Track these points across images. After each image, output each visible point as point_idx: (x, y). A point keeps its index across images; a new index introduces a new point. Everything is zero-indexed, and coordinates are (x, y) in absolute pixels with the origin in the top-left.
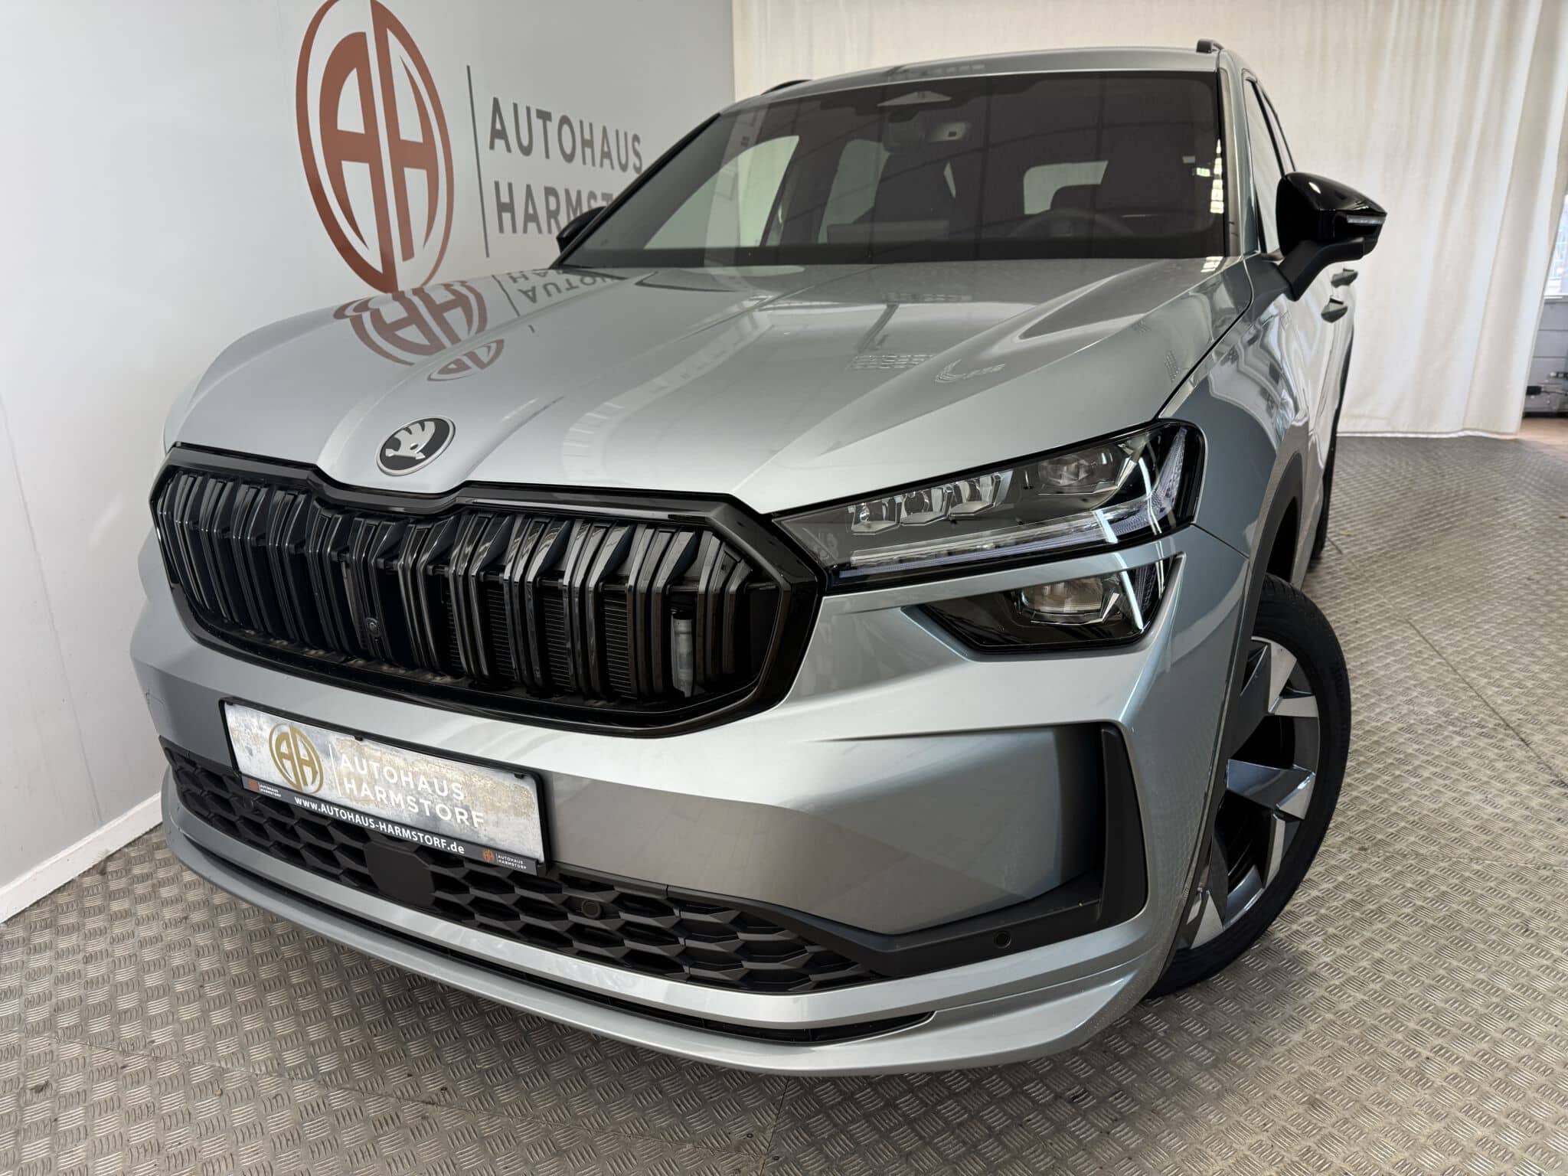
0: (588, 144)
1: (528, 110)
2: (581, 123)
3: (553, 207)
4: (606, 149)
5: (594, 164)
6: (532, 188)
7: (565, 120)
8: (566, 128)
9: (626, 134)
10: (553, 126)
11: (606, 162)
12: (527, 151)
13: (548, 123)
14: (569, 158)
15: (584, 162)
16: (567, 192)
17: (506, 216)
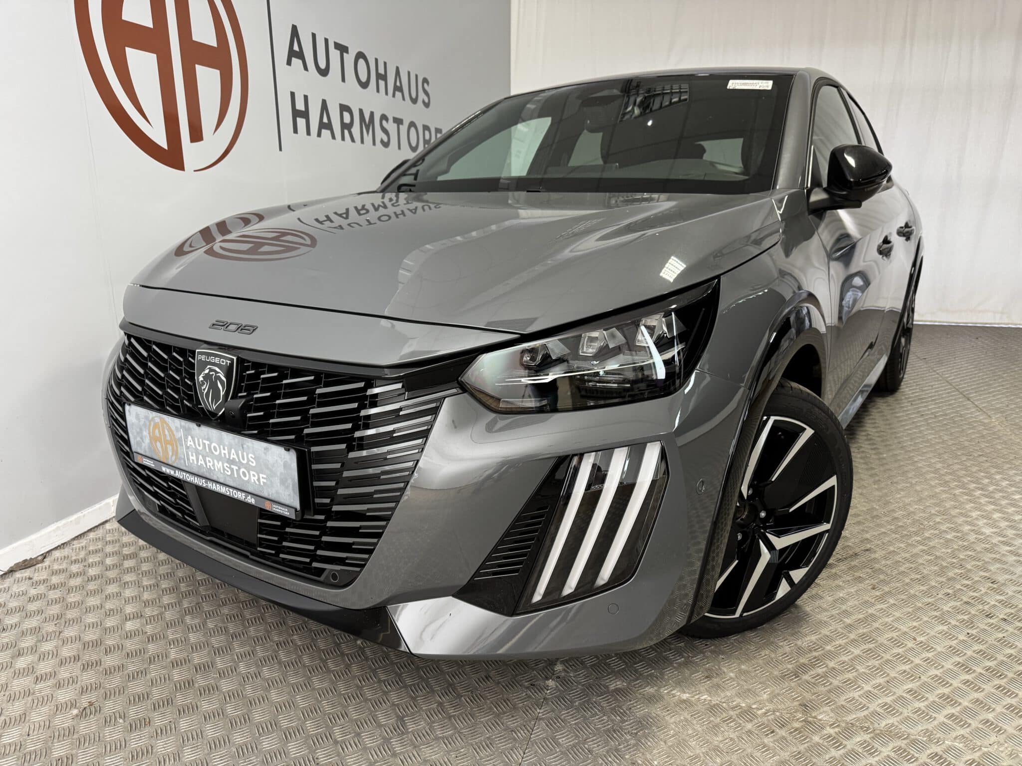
0: (382, 77)
1: (326, 41)
2: (376, 60)
3: (347, 118)
4: (398, 84)
5: (387, 93)
6: (327, 102)
7: (360, 55)
8: (361, 62)
9: (417, 76)
10: (349, 58)
11: (398, 94)
12: (324, 72)
13: (345, 54)
14: (364, 85)
15: (378, 91)
16: (361, 111)
17: (301, 122)
